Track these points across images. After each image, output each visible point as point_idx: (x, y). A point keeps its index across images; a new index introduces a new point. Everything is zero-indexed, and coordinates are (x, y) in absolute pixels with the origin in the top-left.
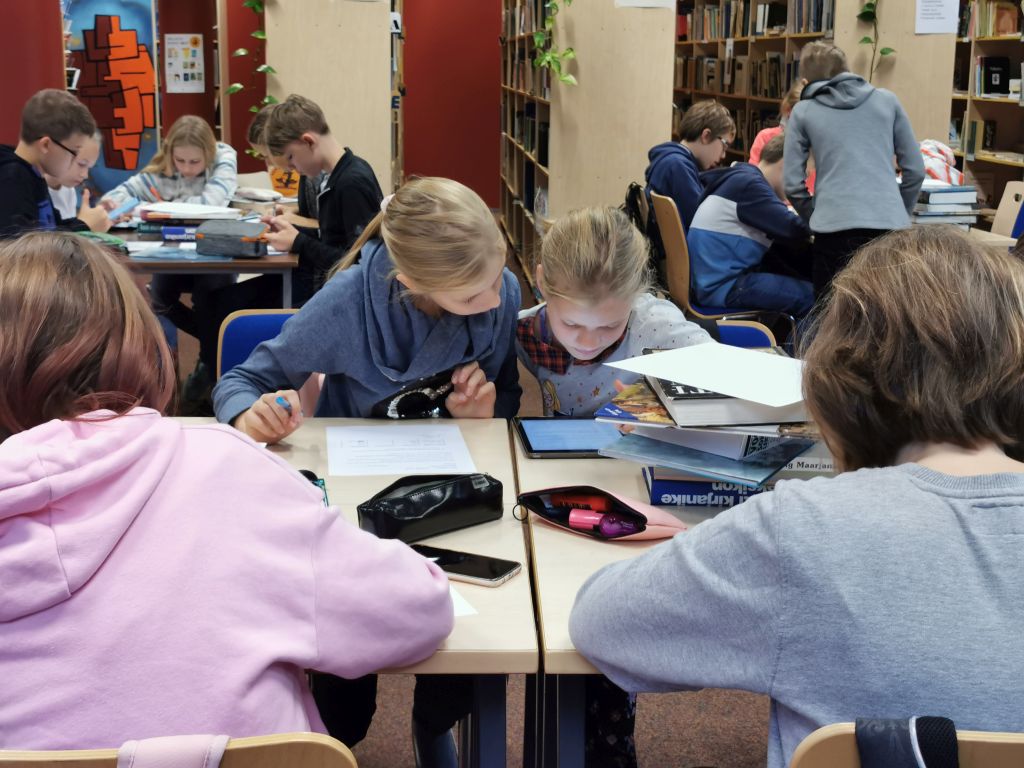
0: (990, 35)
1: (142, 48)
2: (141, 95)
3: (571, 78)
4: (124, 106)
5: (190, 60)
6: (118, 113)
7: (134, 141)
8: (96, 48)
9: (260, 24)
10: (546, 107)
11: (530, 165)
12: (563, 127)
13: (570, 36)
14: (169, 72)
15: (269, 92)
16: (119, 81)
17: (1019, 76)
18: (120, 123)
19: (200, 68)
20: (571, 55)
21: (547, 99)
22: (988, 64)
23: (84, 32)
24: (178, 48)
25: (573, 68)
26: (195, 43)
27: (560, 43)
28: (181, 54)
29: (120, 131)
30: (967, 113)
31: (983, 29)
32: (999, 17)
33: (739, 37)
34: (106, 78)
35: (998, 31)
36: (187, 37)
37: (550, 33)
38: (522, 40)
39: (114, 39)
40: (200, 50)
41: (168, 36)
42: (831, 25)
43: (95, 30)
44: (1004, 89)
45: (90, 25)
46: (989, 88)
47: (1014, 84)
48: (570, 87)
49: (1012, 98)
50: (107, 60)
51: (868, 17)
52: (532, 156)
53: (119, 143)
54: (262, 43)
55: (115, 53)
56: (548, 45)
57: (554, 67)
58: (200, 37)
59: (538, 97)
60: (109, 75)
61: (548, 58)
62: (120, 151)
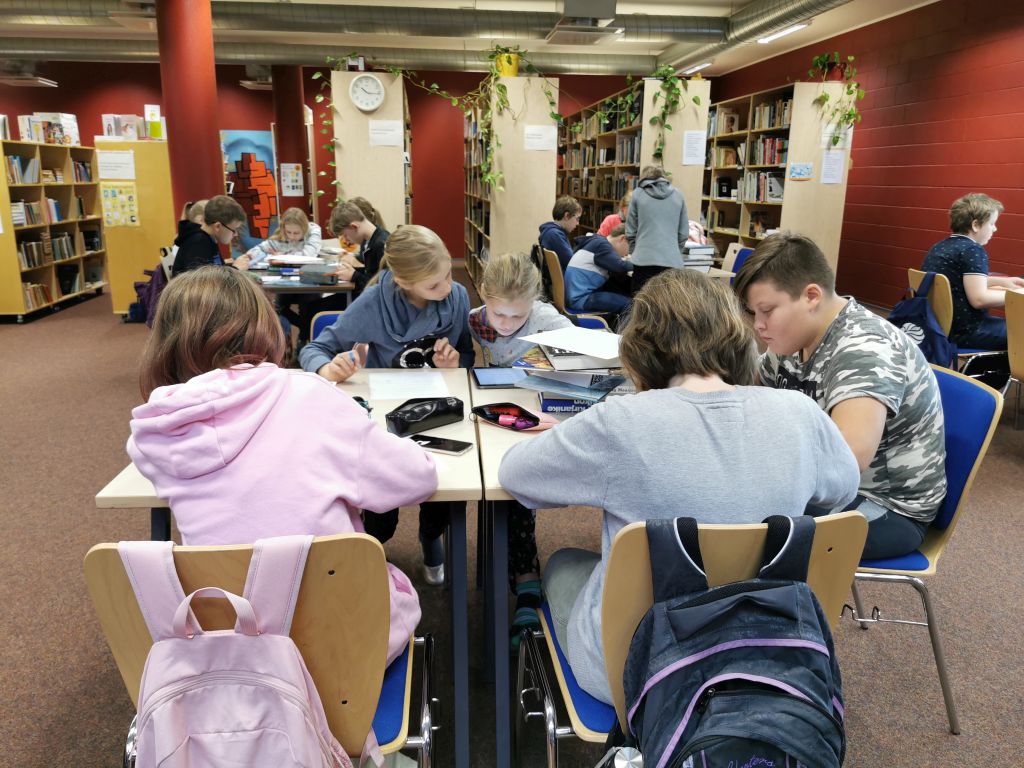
0: (722, 166)
1: (268, 171)
2: (269, 197)
3: (501, 188)
4: (259, 203)
5: (295, 178)
6: (256, 207)
7: (265, 223)
8: (243, 171)
9: (332, 158)
10: (488, 204)
11: (480, 235)
12: (497, 215)
13: (501, 166)
14: (284, 184)
15: (338, 196)
16: (256, 190)
17: (736, 188)
18: (258, 212)
19: (301, 182)
20: (501, 176)
21: (489, 199)
22: (720, 181)
23: (236, 162)
24: (288, 171)
25: (503, 183)
26: (298, 168)
27: (495, 169)
28: (290, 175)
29: (258, 217)
30: (710, 208)
31: (718, 163)
32: (726, 156)
33: (591, 167)
34: (249, 188)
35: (726, 164)
36: (293, 165)
37: (490, 164)
38: (475, 168)
39: (252, 166)
40: (300, 172)
41: (283, 165)
42: (639, 160)
43: (242, 162)
44: (728, 195)
45: (239, 158)
46: (721, 194)
47: (733, 192)
48: (501, 193)
49: (733, 199)
50: (249, 178)
51: (658, 155)
52: (481, 230)
53: (257, 223)
54: (333, 170)
55: (253, 174)
56: (489, 170)
57: (492, 182)
58: (300, 165)
59: (484, 199)
60: (250, 185)
61: (489, 177)
62: (258, 228)
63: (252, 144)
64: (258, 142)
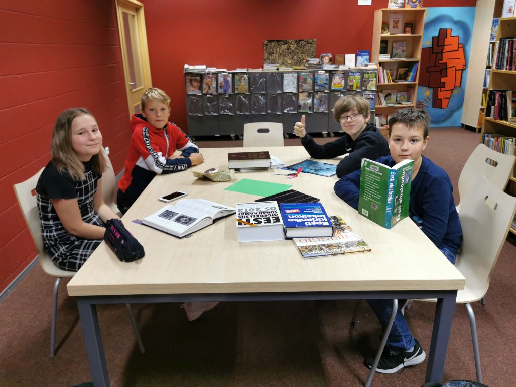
1: (460, 46)
2: (456, 70)
4: (447, 76)
7: (448, 94)
8: (438, 46)
16: (446, 64)
18: (443, 85)
23: (433, 38)
29: (442, 89)
34: (440, 62)
39: (447, 41)
43: (439, 37)
45: (437, 34)
50: (442, 53)
53: (441, 95)
55: (447, 49)
60: (442, 60)
62: (441, 99)
63: (450, 19)
64: (456, 18)
